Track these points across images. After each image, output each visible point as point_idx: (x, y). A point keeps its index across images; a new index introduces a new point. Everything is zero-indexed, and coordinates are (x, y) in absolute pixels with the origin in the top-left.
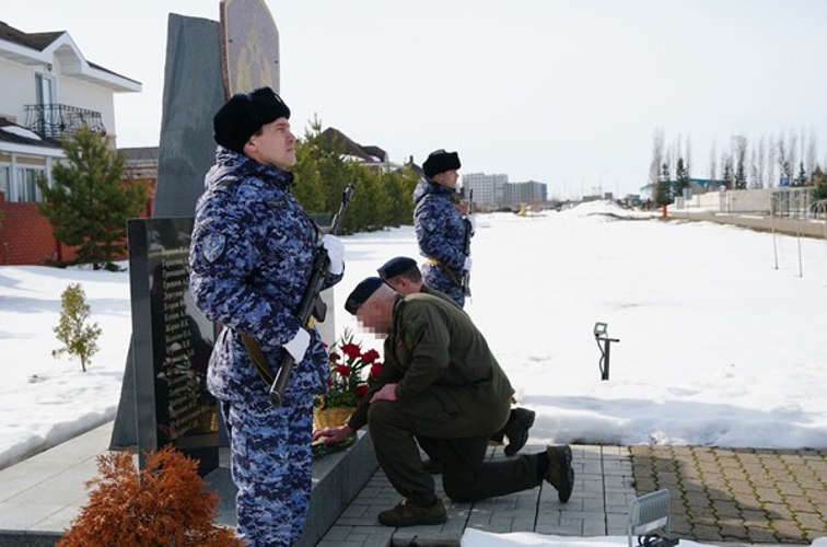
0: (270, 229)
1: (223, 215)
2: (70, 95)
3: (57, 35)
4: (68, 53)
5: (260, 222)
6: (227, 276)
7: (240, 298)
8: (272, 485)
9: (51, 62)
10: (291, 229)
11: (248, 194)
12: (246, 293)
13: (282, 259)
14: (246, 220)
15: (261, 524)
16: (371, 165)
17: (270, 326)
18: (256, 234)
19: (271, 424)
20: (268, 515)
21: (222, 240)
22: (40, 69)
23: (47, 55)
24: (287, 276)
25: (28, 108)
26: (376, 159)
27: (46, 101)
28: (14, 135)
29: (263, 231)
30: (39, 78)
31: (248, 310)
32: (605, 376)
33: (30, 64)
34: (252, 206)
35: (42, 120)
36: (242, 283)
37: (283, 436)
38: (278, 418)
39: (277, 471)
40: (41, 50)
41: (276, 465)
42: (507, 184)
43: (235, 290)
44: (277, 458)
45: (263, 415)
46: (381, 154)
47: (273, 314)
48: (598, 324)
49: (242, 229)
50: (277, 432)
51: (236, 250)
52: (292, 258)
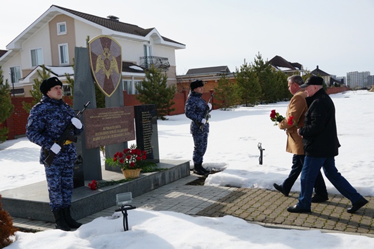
0: (47, 117)
1: (34, 114)
2: (157, 52)
3: (151, 29)
4: (155, 36)
5: (44, 115)
6: (32, 130)
7: (36, 136)
8: (54, 188)
9: (149, 40)
10: (55, 117)
11: (42, 107)
12: (38, 135)
13: (51, 125)
14: (39, 115)
15: (53, 199)
16: (294, 71)
17: (44, 144)
18: (43, 119)
19: (52, 171)
20: (54, 196)
21: (32, 121)
22: (146, 43)
23: (148, 37)
24: (53, 130)
25: (141, 58)
26: (297, 68)
27: (148, 55)
28: (133, 69)
29: (45, 118)
30: (145, 46)
31: (38, 139)
32: (261, 163)
33: (141, 42)
34: (42, 111)
35: (146, 63)
36: (37, 132)
37: (56, 174)
38: (54, 169)
39: (55, 184)
40: (145, 36)
41: (54, 182)
42: (370, 76)
43: (35, 134)
44: (55, 180)
45: (50, 168)
46: (299, 66)
47: (45, 141)
48: (259, 143)
49: (38, 117)
50: (53, 173)
51: (36, 123)
52: (55, 125)
